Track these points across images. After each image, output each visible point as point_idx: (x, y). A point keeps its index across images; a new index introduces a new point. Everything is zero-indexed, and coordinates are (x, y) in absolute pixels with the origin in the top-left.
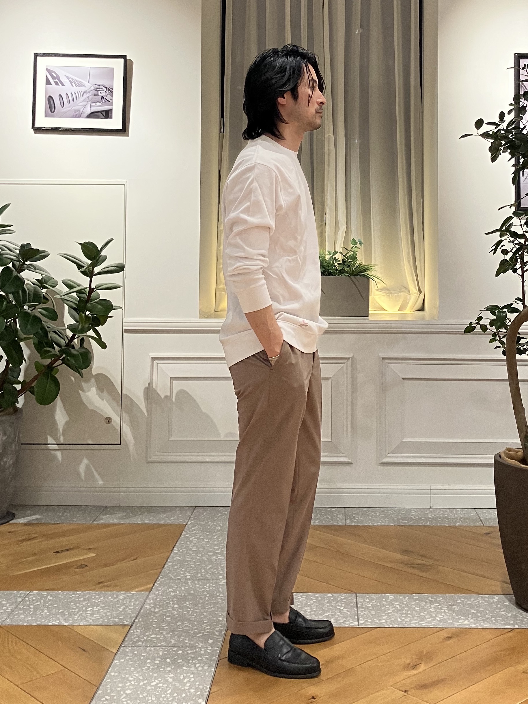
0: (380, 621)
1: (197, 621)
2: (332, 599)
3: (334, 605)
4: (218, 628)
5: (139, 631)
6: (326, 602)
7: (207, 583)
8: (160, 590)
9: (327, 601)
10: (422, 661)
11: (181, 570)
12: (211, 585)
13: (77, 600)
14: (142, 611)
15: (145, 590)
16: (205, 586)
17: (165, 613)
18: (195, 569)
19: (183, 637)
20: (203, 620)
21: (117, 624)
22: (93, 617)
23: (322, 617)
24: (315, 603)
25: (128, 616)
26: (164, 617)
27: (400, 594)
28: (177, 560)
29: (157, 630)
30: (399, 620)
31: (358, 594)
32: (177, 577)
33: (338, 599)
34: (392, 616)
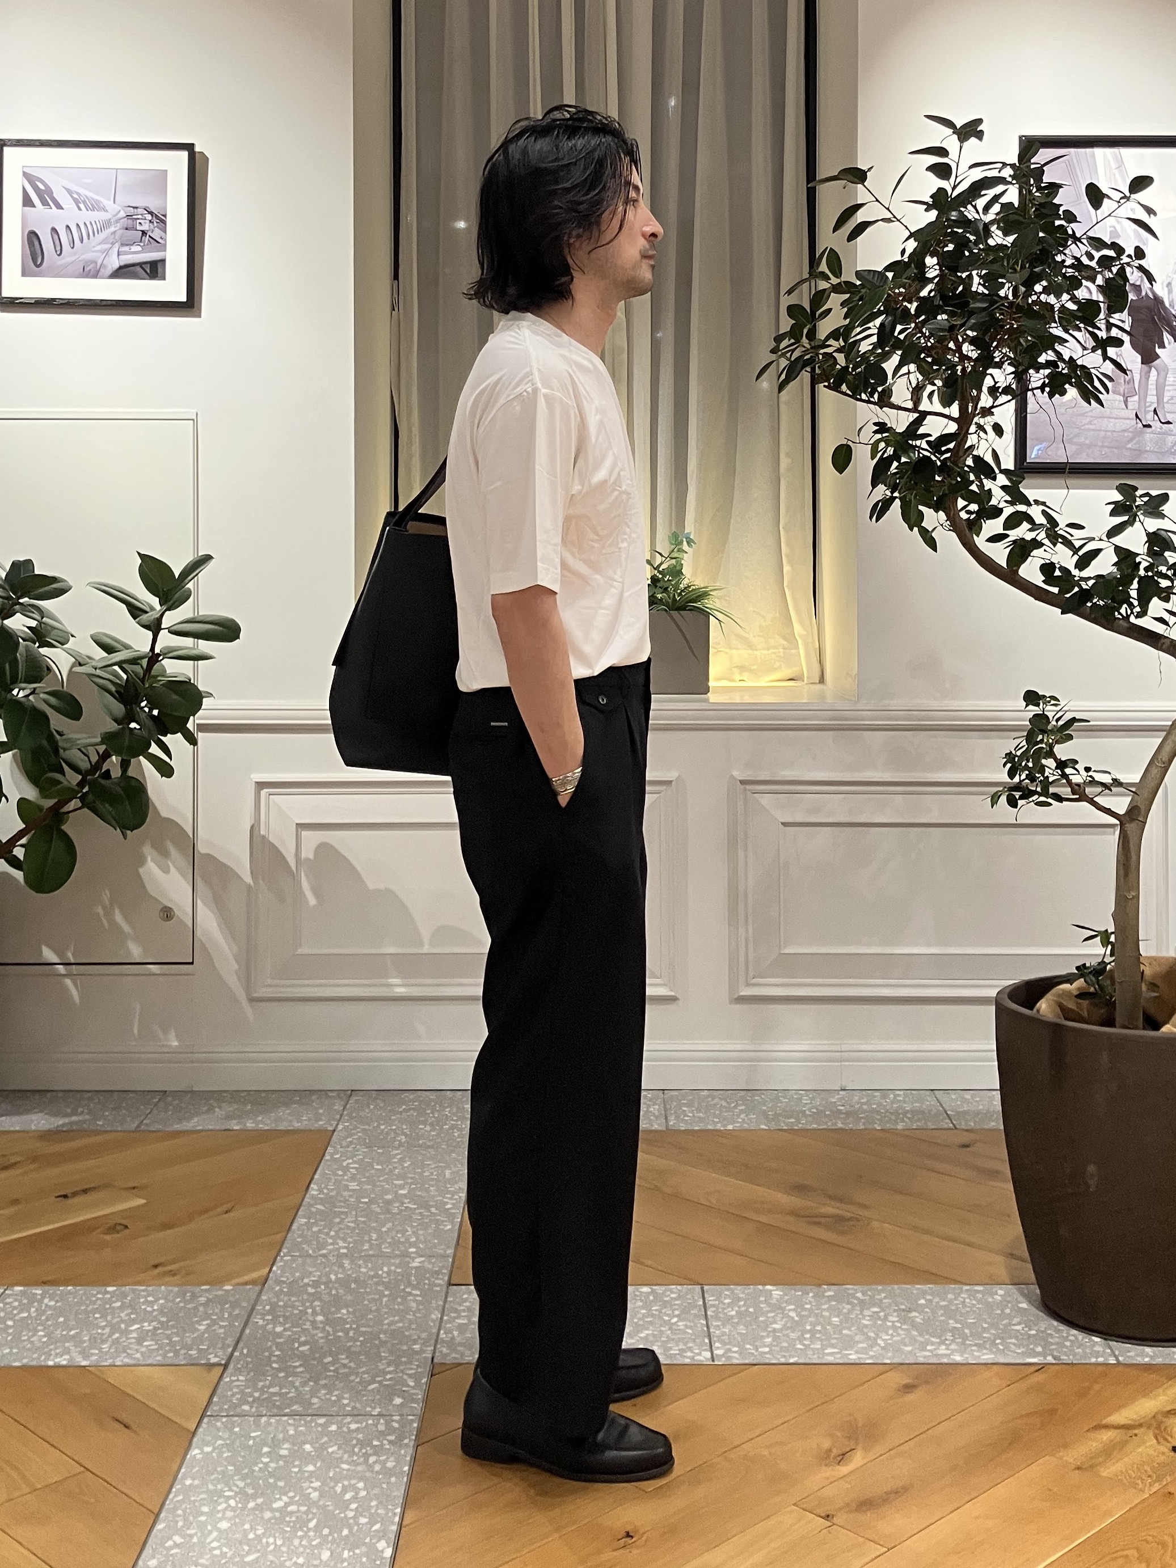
0: (758, 1349)
1: (367, 1355)
2: (651, 1297)
3: (657, 1313)
4: (412, 1369)
5: (243, 1378)
6: (639, 1307)
7: (383, 1264)
8: (284, 1282)
9: (641, 1304)
10: (857, 1444)
11: (327, 1234)
12: (393, 1268)
13: (108, 1306)
14: (247, 1331)
15: (254, 1282)
16: (380, 1272)
17: (297, 1336)
18: (357, 1231)
19: (336, 1393)
20: (379, 1352)
21: (192, 1362)
22: (143, 1346)
23: (633, 1341)
25: (217, 1344)
26: (296, 1345)
27: (798, 1287)
28: (319, 1211)
29: (282, 1375)
30: (799, 1346)
31: (706, 1288)
32: (319, 1250)
33: (666, 1299)
34: (783, 1338)
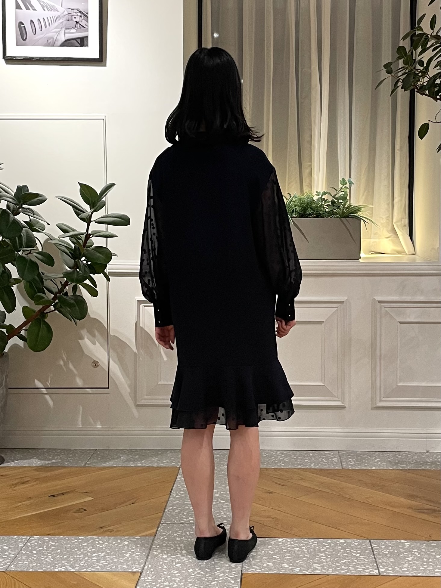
0: (401, 569)
1: (209, 569)
2: (345, 545)
3: (349, 552)
4: (232, 575)
5: (151, 578)
6: (339, 549)
8: (165, 535)
9: (341, 547)
11: (183, 514)
13: (81, 545)
14: (150, 557)
15: (150, 535)
17: (174, 560)
19: (196, 585)
20: (215, 567)
21: (126, 571)
22: (100, 563)
24: (328, 550)
25: (135, 563)
26: (174, 564)
27: (417, 541)
28: (178, 504)
29: (168, 577)
30: (422, 568)
31: (371, 541)
32: (180, 521)
33: (352, 545)
34: (413, 564)
